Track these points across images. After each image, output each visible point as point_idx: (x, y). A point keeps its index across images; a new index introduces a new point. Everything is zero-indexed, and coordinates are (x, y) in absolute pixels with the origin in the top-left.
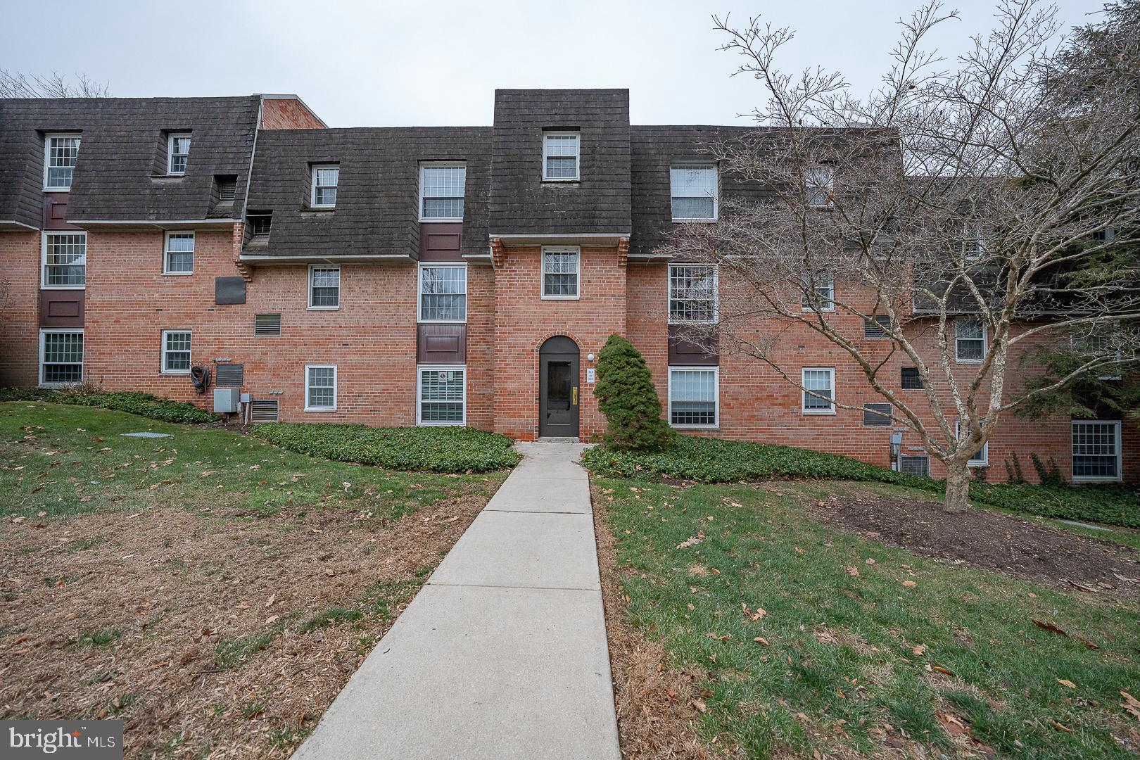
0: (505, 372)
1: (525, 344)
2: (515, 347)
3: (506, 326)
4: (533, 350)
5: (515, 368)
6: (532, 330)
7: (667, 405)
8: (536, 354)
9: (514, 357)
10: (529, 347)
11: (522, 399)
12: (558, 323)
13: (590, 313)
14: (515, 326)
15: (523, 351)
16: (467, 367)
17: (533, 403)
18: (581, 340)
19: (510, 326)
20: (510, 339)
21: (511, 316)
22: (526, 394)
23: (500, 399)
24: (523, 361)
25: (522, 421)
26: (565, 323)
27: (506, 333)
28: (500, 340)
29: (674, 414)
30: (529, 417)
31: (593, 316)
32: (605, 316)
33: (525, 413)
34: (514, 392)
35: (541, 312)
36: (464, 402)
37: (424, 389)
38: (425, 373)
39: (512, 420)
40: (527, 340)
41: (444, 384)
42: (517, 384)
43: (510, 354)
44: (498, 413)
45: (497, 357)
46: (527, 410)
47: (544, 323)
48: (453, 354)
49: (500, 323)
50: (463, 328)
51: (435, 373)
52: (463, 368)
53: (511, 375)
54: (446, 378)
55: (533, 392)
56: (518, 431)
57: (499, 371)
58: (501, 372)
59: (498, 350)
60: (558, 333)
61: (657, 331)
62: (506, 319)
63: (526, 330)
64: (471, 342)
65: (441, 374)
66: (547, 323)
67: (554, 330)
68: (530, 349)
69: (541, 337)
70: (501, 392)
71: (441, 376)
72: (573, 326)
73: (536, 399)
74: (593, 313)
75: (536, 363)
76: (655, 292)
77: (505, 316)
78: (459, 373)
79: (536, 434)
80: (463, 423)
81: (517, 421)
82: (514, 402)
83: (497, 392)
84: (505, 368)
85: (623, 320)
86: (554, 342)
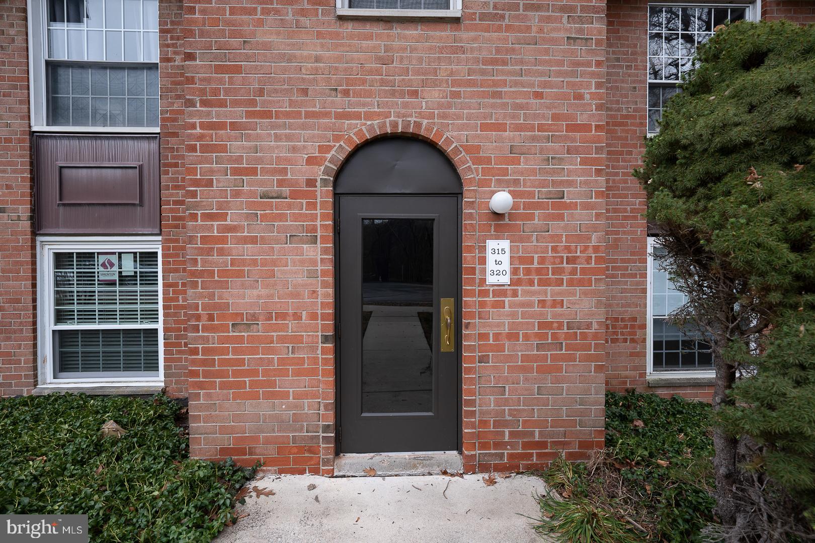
0: (221, 252)
1: (288, 161)
2: (253, 172)
3: (222, 104)
4: (311, 183)
5: (253, 240)
6: (309, 115)
7: (644, 327)
8: (324, 194)
9: (250, 205)
10: (299, 172)
11: (282, 339)
12: (393, 94)
13: (494, 62)
14: (253, 103)
15: (281, 183)
16: (164, 242)
17: (314, 349)
18: (468, 149)
19: (235, 103)
20: (237, 146)
21: (238, 70)
22: (291, 323)
23: (206, 340)
24: (282, 217)
25: (282, 408)
26: (415, 94)
27: (221, 126)
28: (206, 149)
29: (657, 345)
30: (305, 395)
31: (503, 72)
32: (542, 74)
33: (291, 384)
34: (254, 317)
35: (339, 59)
36: (160, 326)
37: (61, 299)
38: (61, 259)
39: (249, 407)
40: (294, 149)
41: (112, 283)
42: (264, 292)
43: (236, 194)
45: (196, 206)
46: (298, 373)
47: (346, 93)
48: (130, 208)
49: (203, 92)
50: (154, 145)
51: (87, 257)
52: (154, 244)
53: (243, 262)
54: (116, 269)
55: (313, 316)
56: (267, 441)
57: (201, 251)
58: (209, 252)
59: (196, 183)
60: (395, 124)
61: (621, 153)
62: (221, 81)
63: (287, 115)
64: (173, 180)
65: (102, 259)
66: (358, 94)
67: (378, 115)
68: (302, 178)
69: (337, 138)
70: (211, 318)
71: (104, 265)
72: (440, 106)
73: (325, 339)
74: (504, 63)
75: (323, 224)
76: (618, 60)
77: (220, 69)
78: (148, 258)
79: (325, 449)
80: (154, 381)
81: (263, 408)
82: (254, 351)
83: (198, 317)
84: (223, 240)
85: (599, 85)
86: (382, 153)
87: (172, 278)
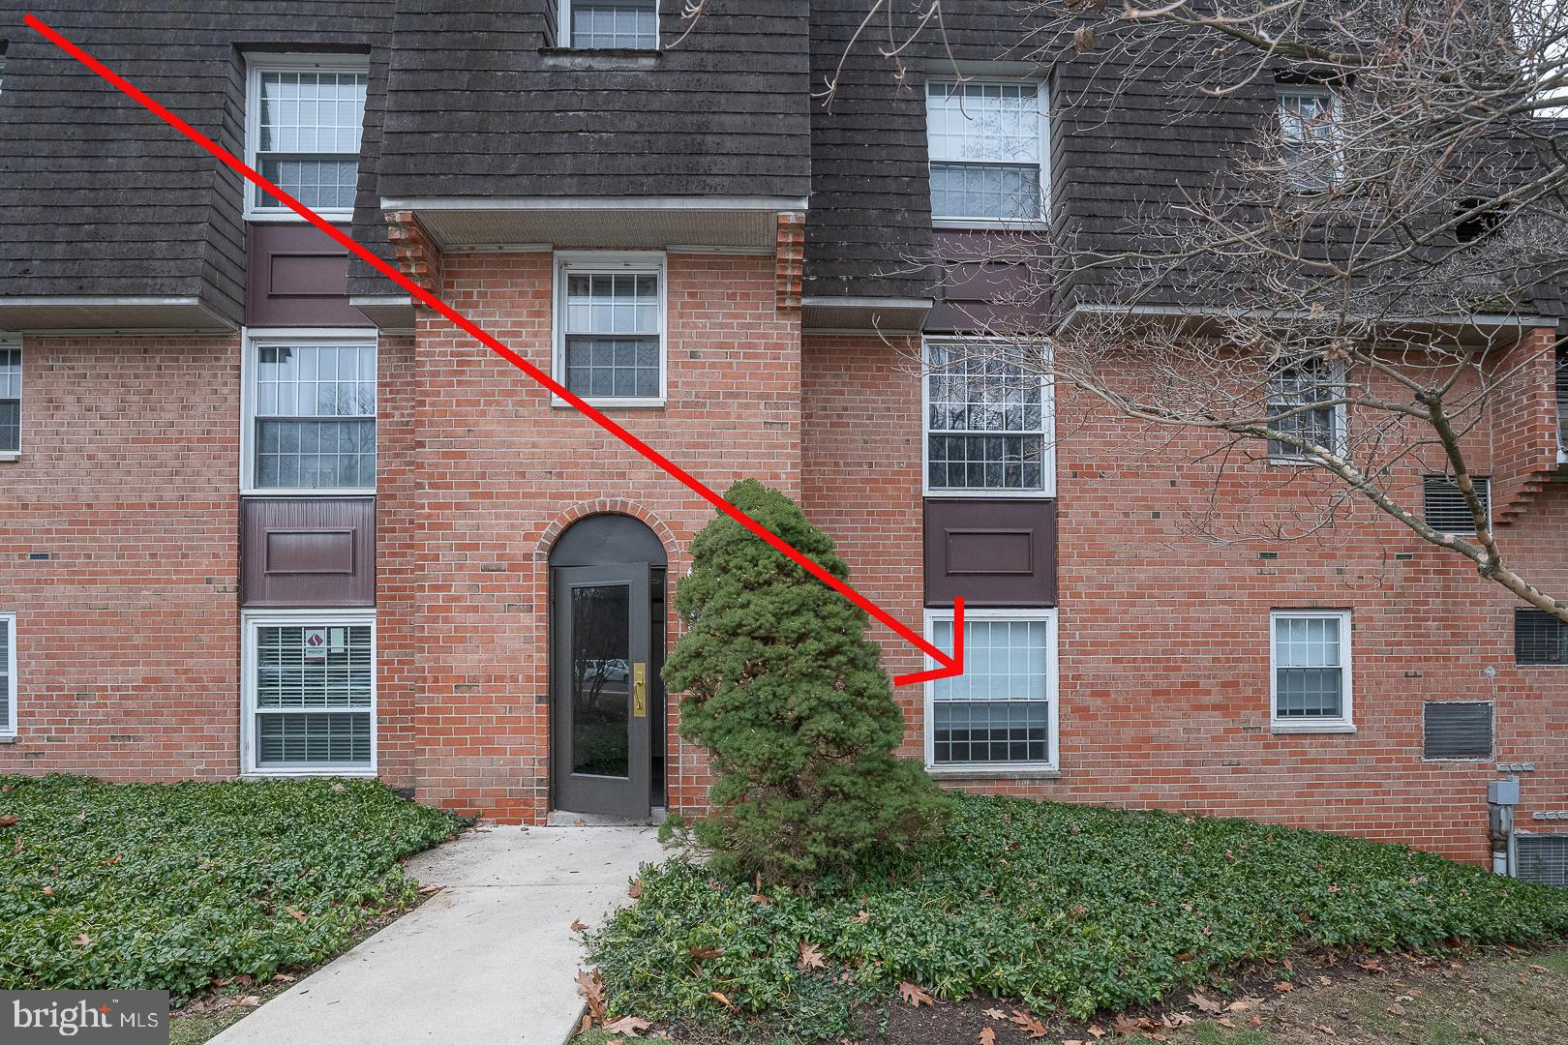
0: (446, 620)
1: (507, 537)
2: (475, 547)
3: (448, 486)
4: (527, 557)
5: (475, 609)
6: (525, 495)
7: (920, 711)
8: (539, 567)
9: (472, 577)
10: (517, 547)
11: (500, 700)
12: (603, 475)
13: (695, 445)
14: (476, 485)
15: (500, 557)
16: (380, 614)
17: (529, 709)
18: (671, 526)
19: (460, 486)
20: (461, 525)
21: (463, 455)
22: (509, 685)
23: (431, 700)
24: (500, 588)
25: (501, 764)
26: (623, 475)
27: (447, 506)
28: (432, 526)
29: (940, 735)
30: (522, 752)
31: (704, 455)
32: (740, 456)
33: (508, 742)
34: (475, 679)
35: (554, 445)
36: (372, 710)
37: (264, 680)
38: (266, 634)
39: (470, 762)
40: (513, 526)
41: (320, 662)
42: (484, 656)
43: (460, 567)
44: (426, 742)
45: (424, 578)
46: (515, 731)
47: (560, 475)
48: (342, 577)
49: (431, 476)
50: (369, 508)
51: (293, 633)
52: (368, 618)
53: (466, 629)
54: (324, 645)
55: (529, 679)
56: (486, 794)
57: (428, 619)
58: (435, 620)
59: (424, 558)
60: (603, 504)
61: (893, 514)
62: (447, 466)
63: (507, 496)
64: (389, 546)
65: (310, 634)
66: (571, 476)
67: (589, 495)
68: (520, 553)
69: (551, 516)
70: (436, 680)
71: (311, 642)
72: (646, 486)
73: (540, 700)
74: (705, 446)
75: (539, 594)
76: (888, 409)
77: (446, 455)
78: (360, 633)
79: (540, 802)
80: (369, 770)
81: (482, 763)
82: (474, 710)
83: (424, 680)
84: (448, 609)
85: (794, 466)
86: (594, 529)
87: (387, 654)
